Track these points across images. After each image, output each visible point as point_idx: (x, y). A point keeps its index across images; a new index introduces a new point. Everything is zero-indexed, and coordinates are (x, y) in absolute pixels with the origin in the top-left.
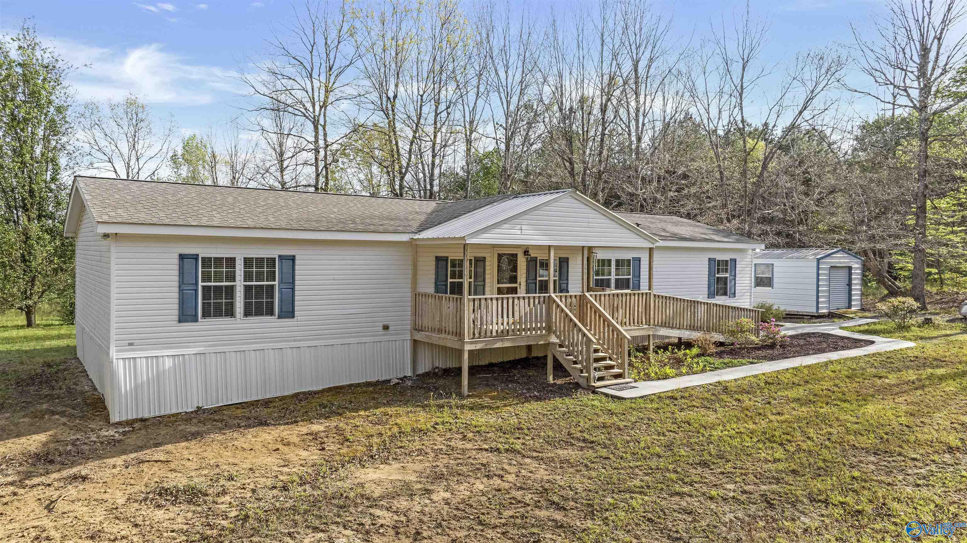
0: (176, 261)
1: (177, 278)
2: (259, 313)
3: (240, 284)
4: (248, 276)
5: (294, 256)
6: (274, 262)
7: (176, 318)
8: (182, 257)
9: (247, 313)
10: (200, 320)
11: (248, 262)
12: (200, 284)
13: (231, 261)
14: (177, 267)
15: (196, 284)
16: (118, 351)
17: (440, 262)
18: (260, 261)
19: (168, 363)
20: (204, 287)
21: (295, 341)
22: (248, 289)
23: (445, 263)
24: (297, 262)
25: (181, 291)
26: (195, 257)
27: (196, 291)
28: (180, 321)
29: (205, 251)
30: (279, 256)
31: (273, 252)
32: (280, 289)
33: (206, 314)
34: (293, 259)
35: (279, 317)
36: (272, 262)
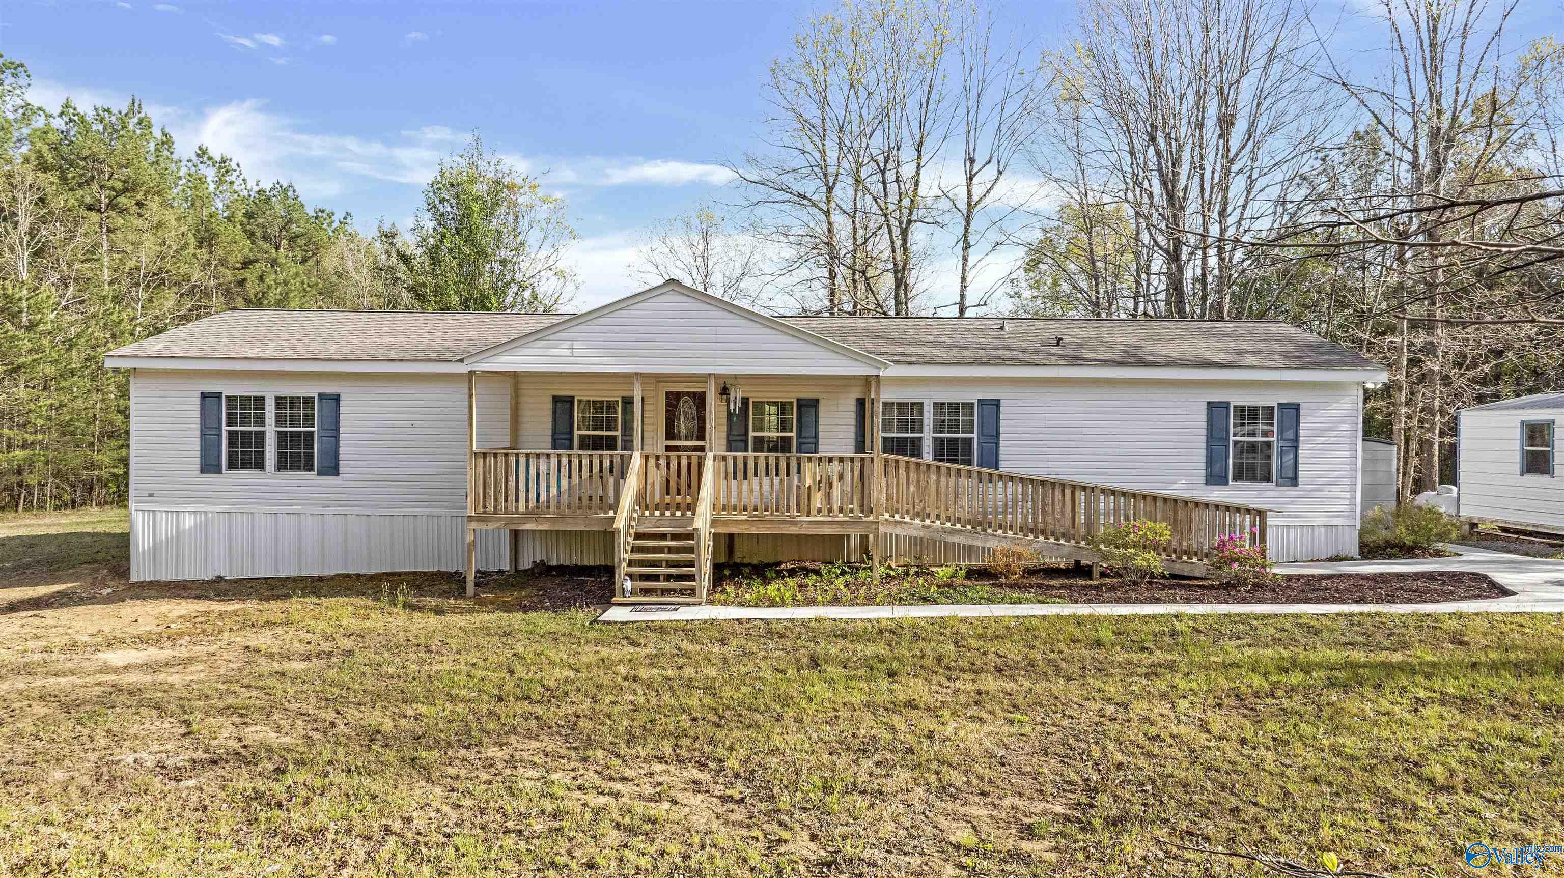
0: (198, 401)
1: (198, 420)
2: (295, 467)
3: (270, 430)
4: (280, 421)
5: (338, 395)
6: (313, 403)
7: (198, 467)
8: (204, 396)
9: (281, 466)
10: (224, 471)
11: (280, 401)
12: (225, 428)
13: (260, 402)
14: (198, 407)
15: (219, 428)
16: (137, 502)
17: (559, 405)
18: (294, 401)
19: (188, 522)
20: (230, 432)
21: (341, 506)
22: (281, 436)
23: (568, 405)
24: (342, 403)
25: (203, 435)
26: (218, 396)
27: (220, 436)
28: (202, 471)
29: (229, 389)
30: (319, 395)
31: (311, 390)
32: (320, 437)
33: (232, 465)
34: (336, 398)
35: (319, 474)
36: (308, 401)
